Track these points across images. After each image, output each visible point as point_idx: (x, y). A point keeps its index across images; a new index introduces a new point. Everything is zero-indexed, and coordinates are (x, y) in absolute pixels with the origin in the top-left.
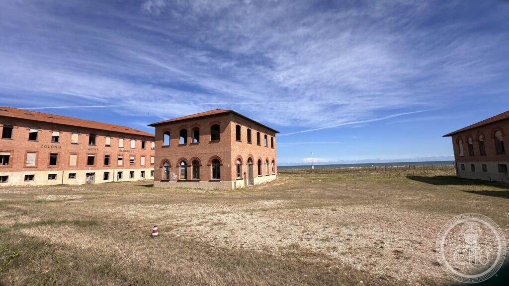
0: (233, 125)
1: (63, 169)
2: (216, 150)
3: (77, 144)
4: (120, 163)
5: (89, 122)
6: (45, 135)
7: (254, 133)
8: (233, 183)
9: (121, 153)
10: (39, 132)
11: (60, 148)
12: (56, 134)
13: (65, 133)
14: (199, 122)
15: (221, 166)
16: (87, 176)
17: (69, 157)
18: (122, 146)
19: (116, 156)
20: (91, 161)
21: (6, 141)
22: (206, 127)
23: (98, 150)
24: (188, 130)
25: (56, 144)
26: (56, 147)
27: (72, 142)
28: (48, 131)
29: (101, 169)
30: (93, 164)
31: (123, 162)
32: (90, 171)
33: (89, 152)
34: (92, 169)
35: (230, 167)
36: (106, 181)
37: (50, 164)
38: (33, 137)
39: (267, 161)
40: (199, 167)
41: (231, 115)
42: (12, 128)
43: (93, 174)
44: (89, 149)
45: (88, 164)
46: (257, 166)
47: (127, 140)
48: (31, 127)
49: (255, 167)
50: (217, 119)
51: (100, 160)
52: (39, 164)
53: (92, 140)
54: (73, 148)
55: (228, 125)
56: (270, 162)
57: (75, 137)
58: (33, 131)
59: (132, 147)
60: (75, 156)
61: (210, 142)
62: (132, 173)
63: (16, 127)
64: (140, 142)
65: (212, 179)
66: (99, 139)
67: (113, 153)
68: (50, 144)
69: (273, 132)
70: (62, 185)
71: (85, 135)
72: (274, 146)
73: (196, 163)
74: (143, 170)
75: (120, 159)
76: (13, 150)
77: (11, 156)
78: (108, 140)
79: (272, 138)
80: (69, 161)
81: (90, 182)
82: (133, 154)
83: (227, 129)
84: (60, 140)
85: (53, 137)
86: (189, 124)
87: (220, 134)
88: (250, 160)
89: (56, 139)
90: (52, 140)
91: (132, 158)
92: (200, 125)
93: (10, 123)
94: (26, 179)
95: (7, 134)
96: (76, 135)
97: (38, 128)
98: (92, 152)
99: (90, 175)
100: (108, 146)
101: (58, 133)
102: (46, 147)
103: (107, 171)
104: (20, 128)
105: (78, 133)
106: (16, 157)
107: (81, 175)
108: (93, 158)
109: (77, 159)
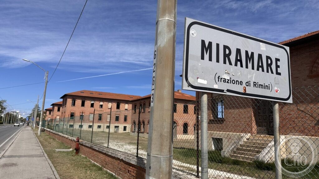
1: (104, 123)
6: (97, 104)
10: (95, 103)
11: (103, 111)
12: (101, 103)
13: (106, 103)
16: (115, 128)
17: (107, 116)
21: (83, 108)
23: (121, 112)
25: (101, 109)
26: (101, 111)
27: (108, 108)
28: (98, 102)
29: (122, 124)
30: (118, 121)
33: (116, 113)
34: (118, 124)
36: (125, 132)
37: (99, 120)
38: (92, 105)
42: (85, 102)
43: (118, 126)
51: (122, 118)
52: (94, 120)
53: (118, 107)
54: (109, 111)
57: (110, 105)
58: (92, 102)
66: (122, 105)
68: (99, 109)
70: (103, 131)
71: (115, 103)
76: (85, 113)
77: (84, 115)
78: (127, 106)
80: (106, 118)
81: (117, 132)
84: (103, 106)
85: (100, 105)
89: (101, 106)
90: (100, 107)
93: (84, 99)
94: (89, 127)
95: (83, 105)
96: (111, 103)
97: (94, 101)
98: (118, 113)
99: (116, 127)
100: (126, 109)
101: (102, 103)
102: (98, 111)
103: (125, 125)
104: (88, 101)
105: (111, 102)
106: (86, 116)
107: (112, 127)
108: (118, 117)
109: (111, 117)
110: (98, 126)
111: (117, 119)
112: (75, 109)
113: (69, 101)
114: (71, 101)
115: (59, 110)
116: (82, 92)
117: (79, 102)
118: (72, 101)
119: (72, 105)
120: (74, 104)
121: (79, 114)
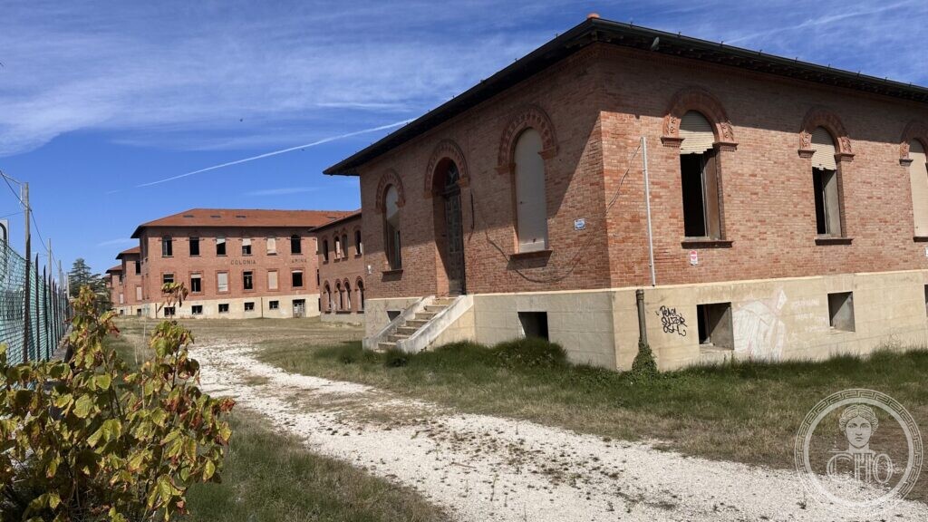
1: (261, 295)
3: (275, 254)
5: (289, 214)
6: (234, 244)
10: (227, 242)
11: (255, 262)
12: (247, 242)
13: (257, 239)
16: (296, 306)
17: (267, 276)
21: (195, 258)
23: (305, 261)
25: (248, 258)
26: (249, 262)
27: (269, 252)
28: (237, 239)
29: (313, 292)
30: (301, 285)
32: (299, 297)
33: (293, 266)
34: (300, 293)
37: (245, 288)
38: (221, 250)
42: (198, 241)
43: (304, 301)
44: (293, 262)
45: (295, 285)
48: (217, 237)
51: (310, 278)
52: (232, 289)
53: (296, 249)
54: (271, 262)
57: (272, 244)
58: (220, 241)
60: (275, 273)
63: (203, 238)
66: (306, 242)
68: (242, 258)
70: (262, 318)
71: (284, 239)
76: (203, 271)
77: (202, 279)
80: (268, 281)
81: (301, 314)
84: (253, 250)
85: (244, 247)
89: (248, 249)
90: (243, 252)
93: (194, 237)
94: (220, 310)
95: (194, 250)
96: (273, 240)
97: (225, 236)
98: (298, 265)
99: (298, 302)
101: (249, 240)
102: (237, 263)
104: (206, 239)
105: (275, 236)
106: (207, 280)
107: (286, 302)
108: (300, 275)
109: (278, 279)
110: (246, 305)
111: (297, 280)
112: (172, 265)
113: (155, 244)
114: (161, 243)
115: (138, 270)
116: (187, 215)
117: (181, 244)
118: (163, 242)
119: (164, 253)
120: (169, 251)
121: (187, 277)
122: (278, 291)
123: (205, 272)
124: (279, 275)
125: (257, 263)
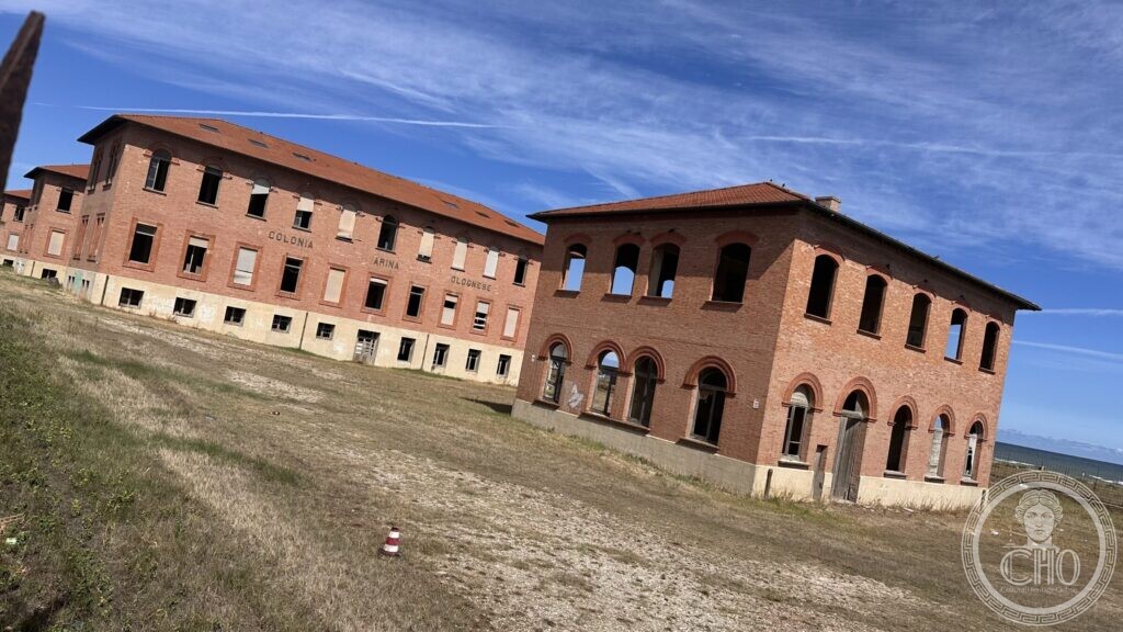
0: (803, 256)
1: (307, 308)
2: (722, 337)
3: (349, 240)
4: (448, 316)
5: (388, 179)
6: (285, 205)
7: (899, 296)
8: (761, 471)
9: (454, 289)
10: (272, 194)
11: (310, 246)
12: (306, 204)
13: (327, 206)
14: (682, 227)
15: (728, 401)
16: (361, 340)
17: (327, 276)
18: (462, 267)
19: (441, 294)
20: (375, 296)
21: (205, 209)
22: (702, 246)
23: (397, 267)
24: (642, 249)
25: (302, 234)
26: (301, 242)
27: (340, 234)
28: (290, 195)
29: (396, 325)
30: (379, 307)
31: (457, 315)
32: (370, 327)
33: (375, 269)
34: (374, 321)
35: (761, 411)
36: (403, 364)
37: (282, 289)
38: (257, 206)
39: (946, 421)
40: (653, 384)
41: (802, 216)
42: (219, 178)
43: (375, 336)
44: (376, 262)
45: (368, 304)
46: (888, 433)
47: (478, 249)
48: (257, 180)
49: (878, 436)
50: (746, 224)
51: (397, 298)
52: (259, 284)
53: (386, 239)
54: (339, 252)
55: (781, 251)
56: (961, 425)
57: (348, 221)
58: (260, 190)
59: (486, 274)
60: (341, 275)
61: (707, 306)
62: (474, 354)
63: (229, 176)
64: (511, 261)
65: (688, 437)
66: (405, 233)
67: (435, 282)
68: (290, 232)
69: (1004, 305)
70: (299, 350)
71: (373, 218)
72: (997, 365)
73: (648, 369)
74: (506, 352)
75: (449, 305)
76: (214, 237)
77: (208, 252)
78: (427, 242)
79: (992, 332)
80: (325, 285)
81: (365, 358)
82: (486, 295)
83: (775, 267)
84: (313, 222)
85: (298, 213)
86: (649, 229)
87: (747, 281)
88: (856, 399)
89: (304, 219)
90: (296, 222)
91: (483, 308)
92: (684, 239)
93: (217, 164)
94: (227, 318)
95: (208, 193)
96: (352, 214)
97: (270, 183)
98: (384, 270)
99: (366, 336)
100: (425, 259)
101: (312, 202)
102: (280, 238)
103: (409, 334)
104: (235, 178)
105: (357, 208)
106: (217, 256)
107: (346, 332)
108: (382, 287)
109: (345, 285)
110: (277, 319)
112: (161, 210)
113: (135, 160)
114: (147, 162)
115: (65, 204)
116: (206, 125)
117: (186, 175)
118: (153, 161)
119: (148, 183)
120: (158, 181)
121: (181, 239)
122: (338, 308)
123: (217, 239)
124: (346, 279)
125: (315, 250)
